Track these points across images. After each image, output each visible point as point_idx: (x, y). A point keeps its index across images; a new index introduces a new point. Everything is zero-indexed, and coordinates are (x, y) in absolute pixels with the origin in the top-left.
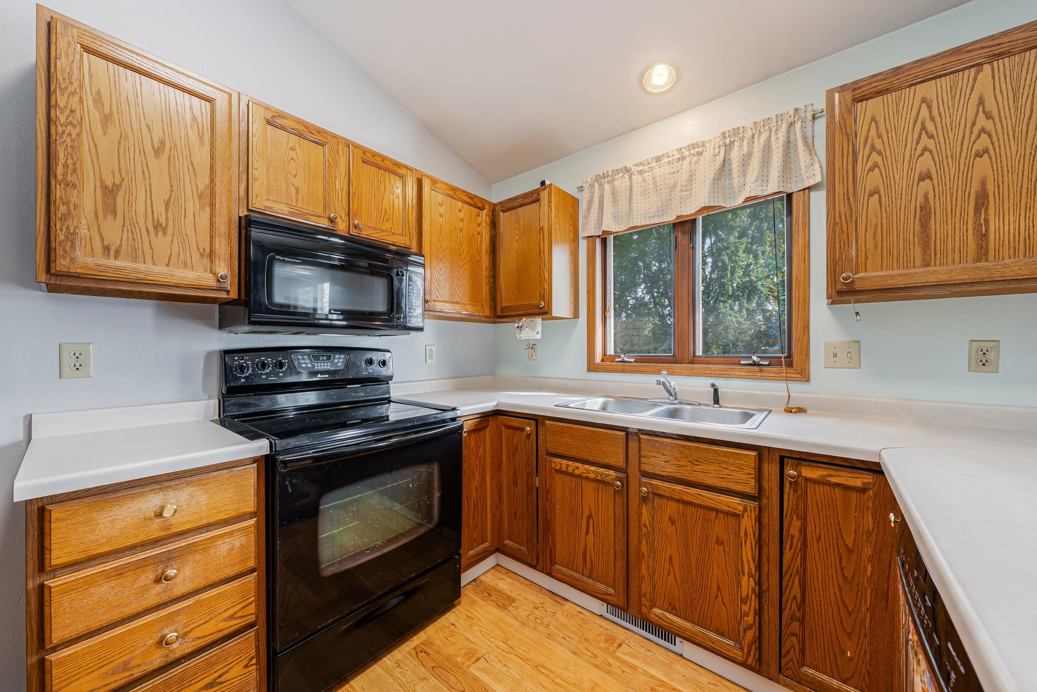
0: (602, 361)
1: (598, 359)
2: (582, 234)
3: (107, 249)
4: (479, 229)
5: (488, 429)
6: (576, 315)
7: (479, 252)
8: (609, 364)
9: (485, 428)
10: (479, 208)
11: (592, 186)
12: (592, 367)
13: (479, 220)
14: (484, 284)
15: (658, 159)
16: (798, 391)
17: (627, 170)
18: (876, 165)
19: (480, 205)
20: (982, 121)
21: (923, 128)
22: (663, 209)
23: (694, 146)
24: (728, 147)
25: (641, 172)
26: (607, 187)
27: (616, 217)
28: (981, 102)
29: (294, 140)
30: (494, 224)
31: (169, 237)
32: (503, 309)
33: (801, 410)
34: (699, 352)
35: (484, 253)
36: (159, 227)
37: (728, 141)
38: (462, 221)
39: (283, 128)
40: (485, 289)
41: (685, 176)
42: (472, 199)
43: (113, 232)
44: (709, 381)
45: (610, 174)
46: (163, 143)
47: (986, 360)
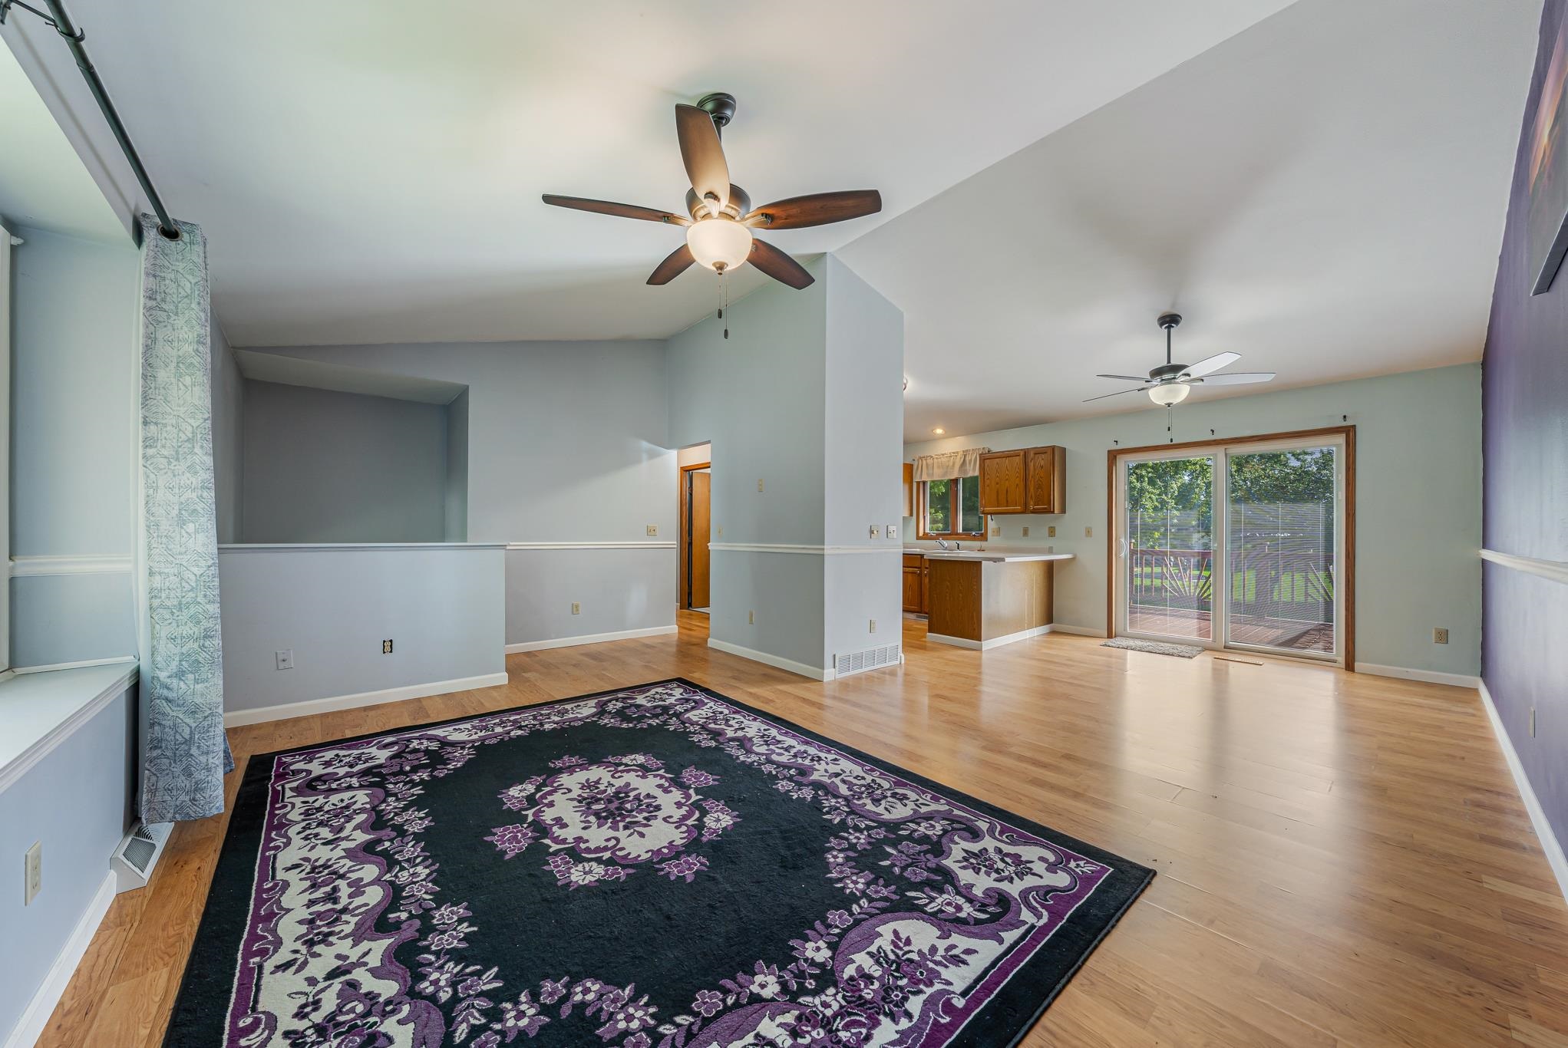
0: (923, 535)
1: (921, 534)
2: (914, 480)
6: (911, 515)
8: (926, 537)
11: (918, 460)
12: (918, 538)
15: (943, 455)
16: (983, 544)
17: (932, 457)
18: (988, 475)
20: (1007, 472)
21: (997, 470)
22: (945, 474)
23: (954, 453)
24: (965, 456)
25: (937, 458)
26: (924, 462)
27: (928, 475)
28: (1007, 467)
33: (984, 550)
34: (960, 530)
37: (965, 453)
41: (951, 464)
44: (955, 542)
45: (926, 457)
47: (1026, 532)
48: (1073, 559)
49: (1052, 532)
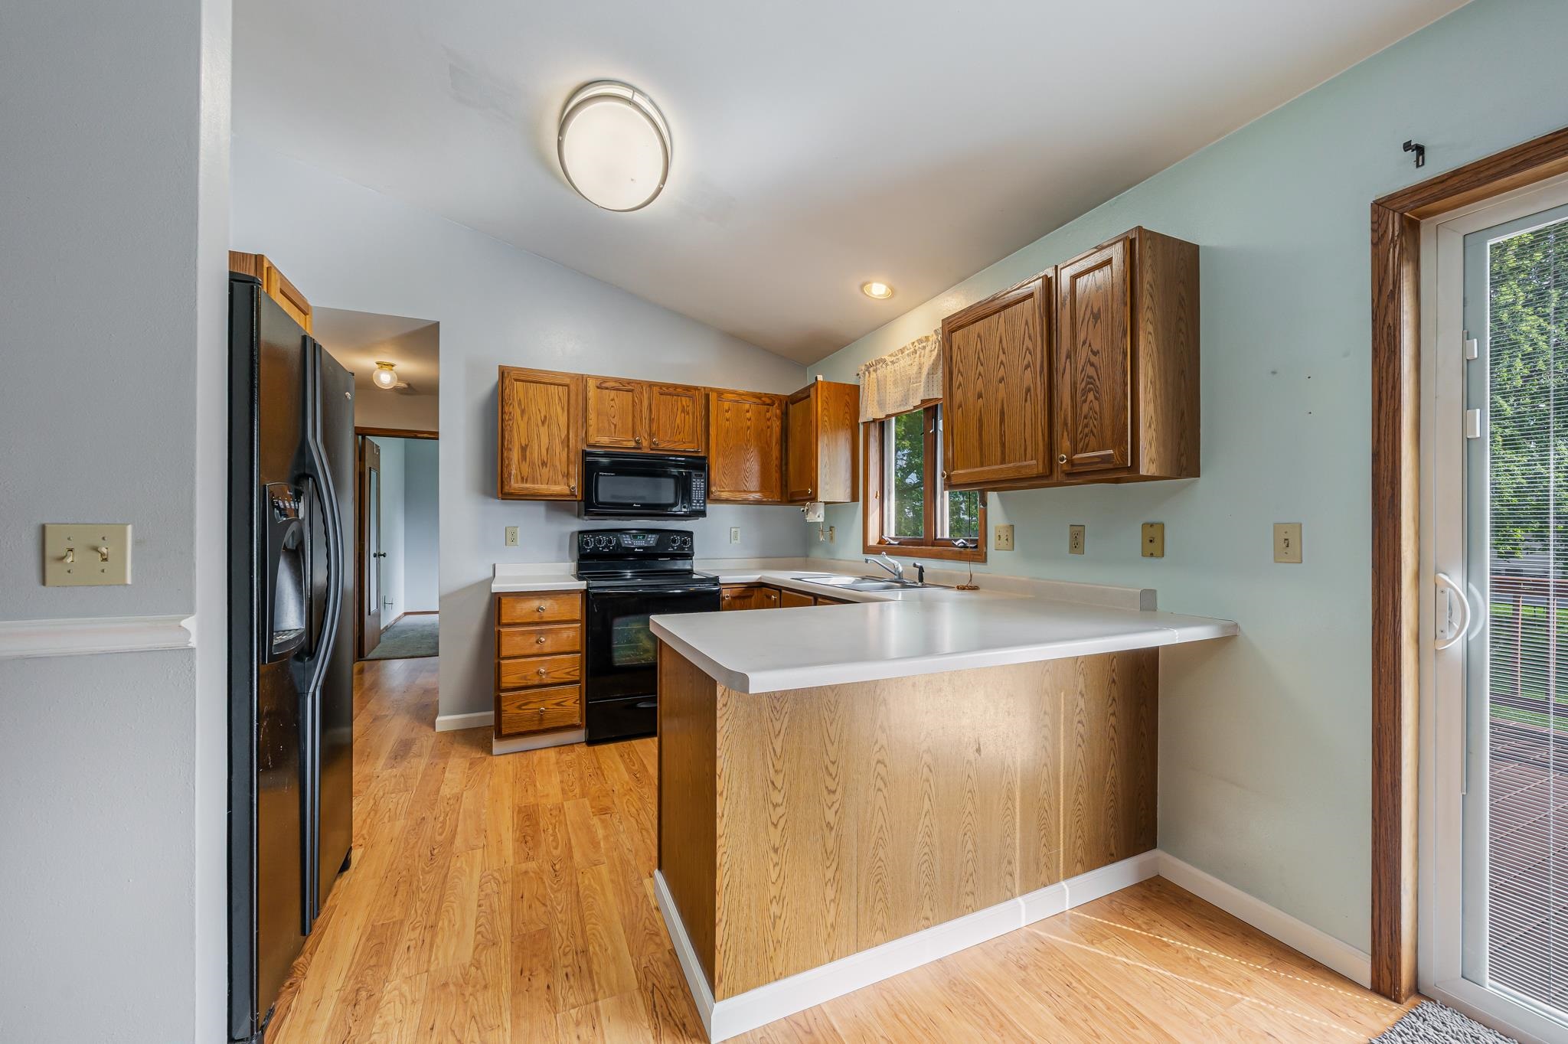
0: (879, 543)
1: (873, 540)
2: (861, 420)
3: (522, 478)
4: (769, 423)
5: (753, 597)
6: (854, 498)
7: (768, 444)
8: (883, 547)
9: (751, 596)
10: (768, 405)
11: (864, 375)
12: (867, 550)
13: (768, 415)
14: (774, 472)
15: (902, 351)
17: (884, 361)
18: (960, 385)
19: (768, 401)
20: (1002, 357)
21: (979, 358)
22: (905, 399)
23: (920, 341)
25: (893, 362)
26: (873, 376)
27: (880, 404)
28: (1001, 341)
29: (613, 393)
30: (785, 416)
31: (548, 468)
32: (792, 494)
33: (975, 588)
35: (774, 444)
36: (544, 464)
38: (750, 419)
39: (607, 388)
40: (775, 476)
41: (915, 370)
42: (760, 398)
43: (526, 469)
45: (874, 363)
46: (545, 417)
47: (1077, 543)
48: (1225, 642)
49: (1154, 541)
